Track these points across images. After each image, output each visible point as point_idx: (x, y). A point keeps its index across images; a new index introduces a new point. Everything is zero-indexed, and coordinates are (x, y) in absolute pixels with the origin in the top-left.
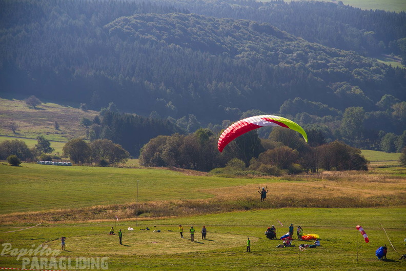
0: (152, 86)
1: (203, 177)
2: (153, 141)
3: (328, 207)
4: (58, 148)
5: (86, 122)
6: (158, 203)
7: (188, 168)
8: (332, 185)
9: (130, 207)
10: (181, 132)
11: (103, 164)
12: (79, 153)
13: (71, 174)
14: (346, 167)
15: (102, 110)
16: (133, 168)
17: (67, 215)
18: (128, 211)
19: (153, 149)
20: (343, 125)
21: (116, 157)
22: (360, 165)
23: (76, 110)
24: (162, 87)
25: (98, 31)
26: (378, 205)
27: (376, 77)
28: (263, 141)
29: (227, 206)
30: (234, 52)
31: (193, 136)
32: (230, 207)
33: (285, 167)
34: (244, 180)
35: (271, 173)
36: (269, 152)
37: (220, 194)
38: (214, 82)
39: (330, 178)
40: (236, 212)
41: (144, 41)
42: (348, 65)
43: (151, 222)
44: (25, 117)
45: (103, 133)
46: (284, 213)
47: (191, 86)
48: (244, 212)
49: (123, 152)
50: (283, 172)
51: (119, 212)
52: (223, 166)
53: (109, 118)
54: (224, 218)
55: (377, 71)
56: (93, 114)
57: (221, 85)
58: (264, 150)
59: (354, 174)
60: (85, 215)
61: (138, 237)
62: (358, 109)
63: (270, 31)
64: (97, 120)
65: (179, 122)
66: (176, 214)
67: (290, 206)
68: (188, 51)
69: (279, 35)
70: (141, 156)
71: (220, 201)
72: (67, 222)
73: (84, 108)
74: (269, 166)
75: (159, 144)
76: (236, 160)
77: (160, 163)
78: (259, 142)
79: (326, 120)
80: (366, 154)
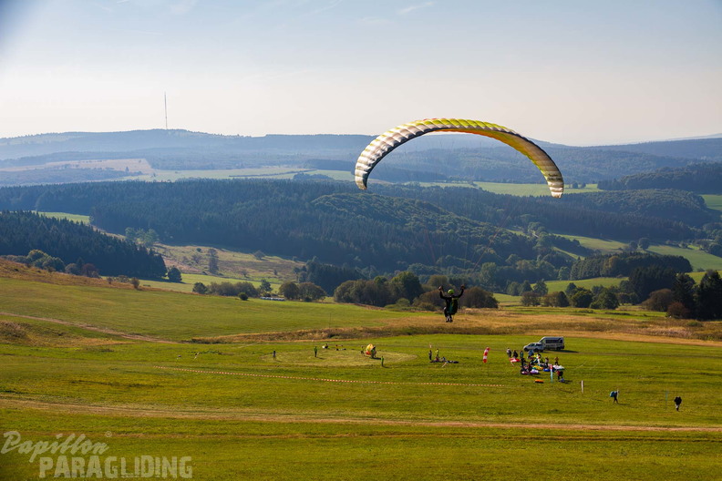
0: (344, 245)
1: (379, 310)
2: (343, 285)
3: (468, 334)
4: (276, 288)
5: (297, 270)
6: (345, 329)
7: (369, 304)
8: (472, 318)
9: (325, 332)
10: (365, 278)
11: (308, 300)
12: (290, 292)
13: (283, 307)
14: (481, 306)
15: (308, 261)
16: (329, 304)
17: (279, 336)
18: (324, 334)
19: (344, 290)
20: (481, 275)
21: (317, 296)
22: (493, 304)
23: (289, 261)
24: (352, 245)
25: (307, 205)
26: (504, 333)
27: (505, 241)
28: (423, 286)
29: (395, 332)
30: (404, 222)
31: (373, 282)
32: (398, 333)
33: (439, 305)
34: (409, 313)
35: (428, 309)
36: (427, 293)
37: (390, 324)
38: (389, 243)
39: (470, 314)
40: (402, 336)
41: (339, 213)
42: (485, 233)
43: (340, 342)
44: (253, 265)
45: (308, 278)
46: (437, 338)
47: (372, 245)
48: (408, 336)
49: (322, 292)
50: (437, 308)
51: (317, 335)
52: (394, 303)
53: (313, 267)
54: (393, 340)
55: (506, 238)
56: (301, 264)
57: (393, 245)
58: (423, 292)
59: (487, 311)
60: (292, 336)
61: (330, 353)
62: (492, 264)
63: (430, 207)
64: (304, 269)
65: (363, 271)
66: (359, 337)
67: (441, 333)
68: (370, 220)
69: (438, 211)
70: (335, 295)
71: (390, 328)
72: (280, 341)
73: (295, 260)
74: (427, 304)
75: (348, 286)
76: (403, 299)
77: (349, 300)
78: (420, 286)
79: (469, 272)
80: (497, 296)
